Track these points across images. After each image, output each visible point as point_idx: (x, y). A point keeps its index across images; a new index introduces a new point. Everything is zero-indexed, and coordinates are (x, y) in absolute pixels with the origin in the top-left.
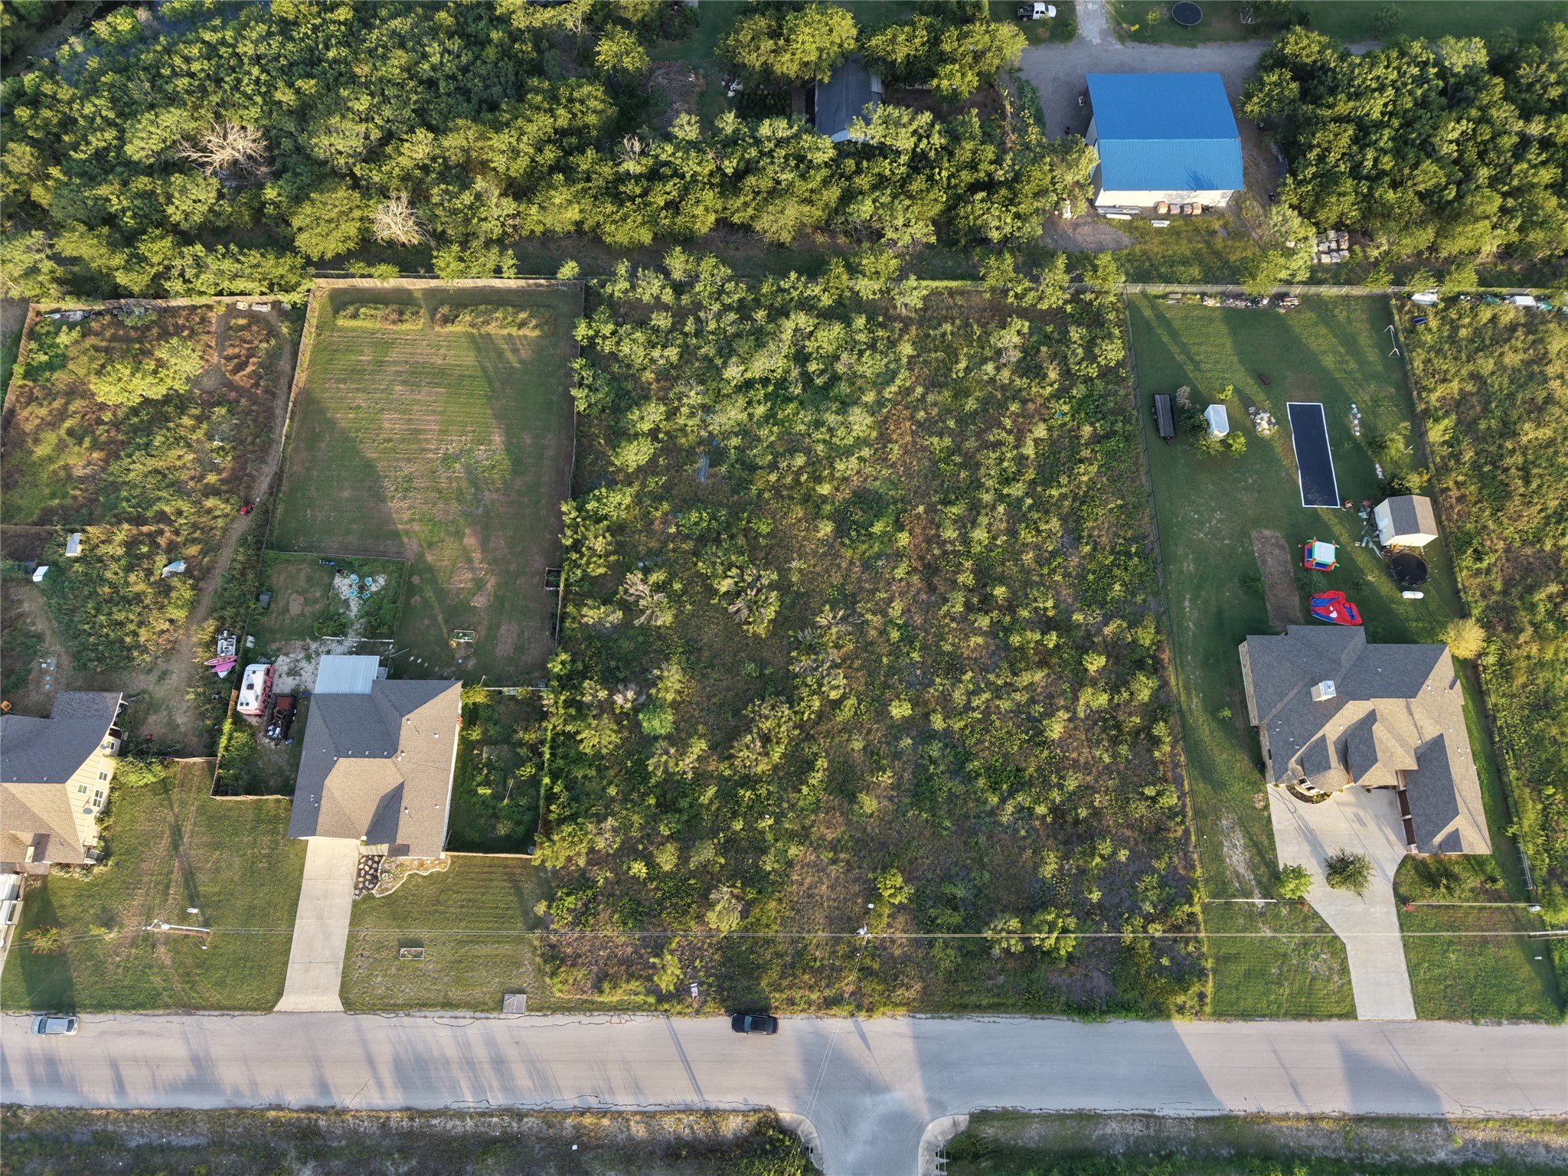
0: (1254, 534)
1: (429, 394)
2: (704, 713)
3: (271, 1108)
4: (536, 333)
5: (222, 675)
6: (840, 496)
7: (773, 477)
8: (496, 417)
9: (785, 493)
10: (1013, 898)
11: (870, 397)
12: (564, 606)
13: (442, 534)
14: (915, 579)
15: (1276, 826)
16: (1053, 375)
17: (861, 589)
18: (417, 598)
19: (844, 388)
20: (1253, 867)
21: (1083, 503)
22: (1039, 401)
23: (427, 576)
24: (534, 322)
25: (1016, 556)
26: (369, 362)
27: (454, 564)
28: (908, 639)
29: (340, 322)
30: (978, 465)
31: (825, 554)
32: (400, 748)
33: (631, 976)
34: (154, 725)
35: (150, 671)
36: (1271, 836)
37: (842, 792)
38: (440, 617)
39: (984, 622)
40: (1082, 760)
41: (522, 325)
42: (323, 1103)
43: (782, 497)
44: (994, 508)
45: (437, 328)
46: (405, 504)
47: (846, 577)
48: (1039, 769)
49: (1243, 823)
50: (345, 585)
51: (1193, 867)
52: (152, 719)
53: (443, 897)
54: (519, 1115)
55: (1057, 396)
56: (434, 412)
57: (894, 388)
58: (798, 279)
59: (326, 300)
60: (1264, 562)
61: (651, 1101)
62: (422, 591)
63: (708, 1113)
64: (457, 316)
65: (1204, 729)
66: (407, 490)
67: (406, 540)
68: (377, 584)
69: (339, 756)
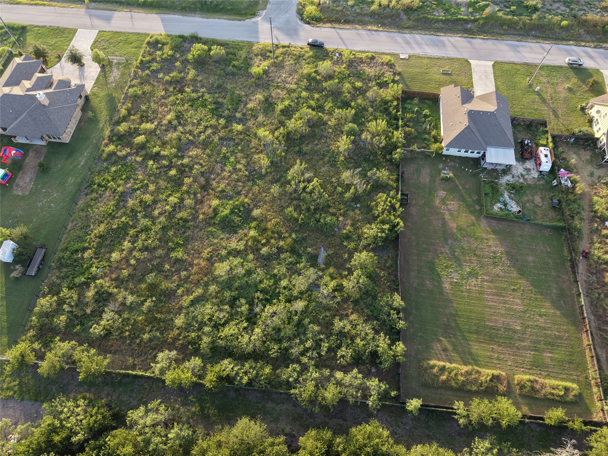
0: (27, 193)
1: (496, 321)
2: (329, 136)
3: (487, 39)
4: (432, 362)
5: (562, 170)
6: (245, 231)
7: (281, 243)
8: (451, 301)
9: (276, 235)
10: (210, 67)
11: (213, 288)
12: (398, 186)
13: (469, 230)
14: (214, 184)
15: (93, 82)
16: (90, 293)
17: (244, 183)
18: (475, 199)
19: (227, 294)
20: (111, 71)
21: (111, 214)
22: (107, 279)
23: (471, 209)
24: (435, 370)
25: (158, 190)
26: (544, 351)
27: (459, 213)
28: (226, 158)
29: (575, 386)
30: (160, 240)
31: (260, 202)
32: (467, 114)
33: (361, 58)
34: (586, 155)
35: (599, 177)
36: (98, 79)
37: (271, 104)
38: (461, 188)
39: (186, 161)
40: (163, 107)
41: (443, 369)
42: (468, 39)
43: (278, 234)
44: (160, 214)
45: (504, 374)
46: (493, 249)
47: (251, 189)
48: (183, 105)
49: (107, 84)
50: (514, 208)
51: (135, 71)
52: (588, 157)
53: (437, 86)
54: (399, 32)
55: (95, 278)
56: (490, 307)
57: (195, 294)
58: (241, 378)
59: (593, 409)
60: (31, 180)
61: (354, 32)
62: (473, 201)
63: (334, 28)
64: (491, 380)
65: (103, 115)
66: (495, 258)
67: (488, 228)
68: (497, 207)
69: (493, 112)
